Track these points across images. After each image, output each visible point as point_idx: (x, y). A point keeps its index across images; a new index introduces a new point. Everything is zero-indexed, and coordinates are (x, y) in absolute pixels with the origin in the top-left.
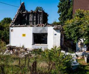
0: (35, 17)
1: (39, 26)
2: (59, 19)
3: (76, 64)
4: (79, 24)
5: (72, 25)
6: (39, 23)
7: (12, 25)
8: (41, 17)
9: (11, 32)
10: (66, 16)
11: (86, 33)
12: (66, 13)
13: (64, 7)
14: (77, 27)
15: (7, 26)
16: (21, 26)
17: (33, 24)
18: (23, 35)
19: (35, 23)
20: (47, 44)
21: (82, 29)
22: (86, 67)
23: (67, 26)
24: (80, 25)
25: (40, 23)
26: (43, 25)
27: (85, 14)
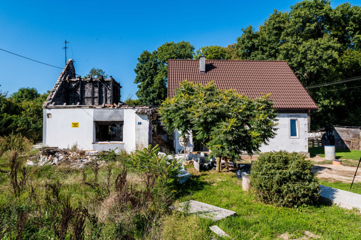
0: (97, 90)
1: (106, 107)
2: (137, 93)
3: (184, 173)
4: (187, 105)
5: (175, 108)
6: (104, 102)
7: (48, 104)
8: (109, 90)
9: (47, 119)
10: (151, 89)
11: (202, 120)
12: (150, 84)
13: (146, 72)
14: (184, 111)
15: (29, 107)
16: (70, 108)
17: (93, 103)
18: (74, 124)
19: (96, 101)
20: (122, 140)
21: (194, 114)
22: (200, 178)
23: (166, 109)
24: (190, 107)
25: (106, 101)
26: (114, 106)
27: (196, 90)
